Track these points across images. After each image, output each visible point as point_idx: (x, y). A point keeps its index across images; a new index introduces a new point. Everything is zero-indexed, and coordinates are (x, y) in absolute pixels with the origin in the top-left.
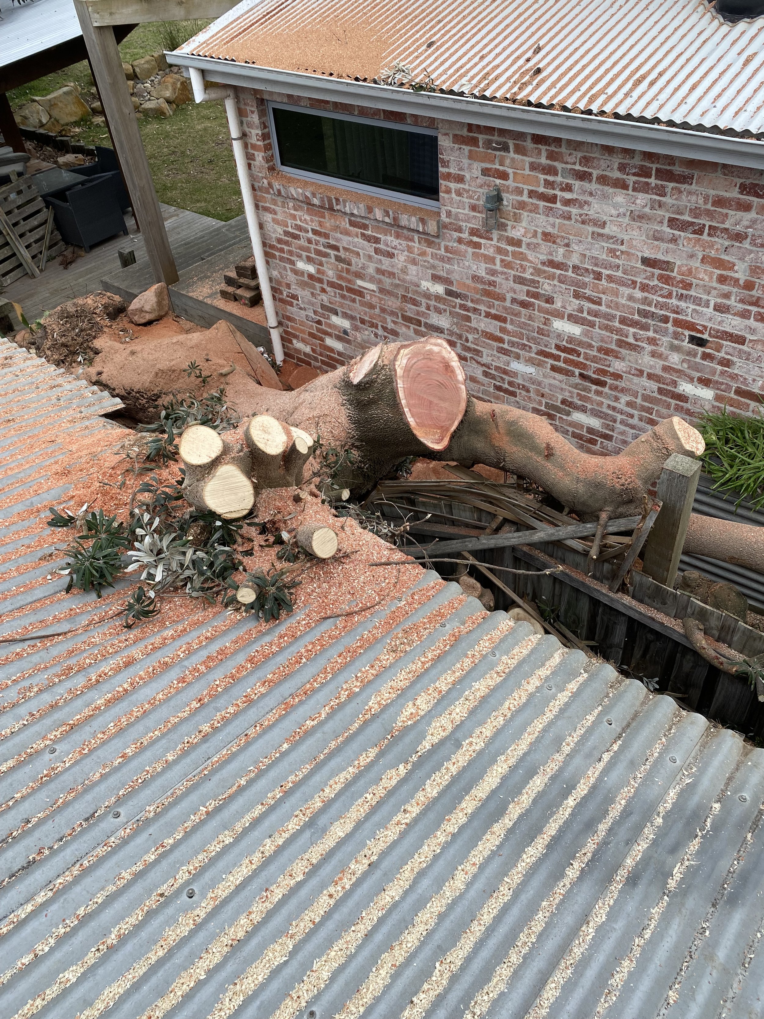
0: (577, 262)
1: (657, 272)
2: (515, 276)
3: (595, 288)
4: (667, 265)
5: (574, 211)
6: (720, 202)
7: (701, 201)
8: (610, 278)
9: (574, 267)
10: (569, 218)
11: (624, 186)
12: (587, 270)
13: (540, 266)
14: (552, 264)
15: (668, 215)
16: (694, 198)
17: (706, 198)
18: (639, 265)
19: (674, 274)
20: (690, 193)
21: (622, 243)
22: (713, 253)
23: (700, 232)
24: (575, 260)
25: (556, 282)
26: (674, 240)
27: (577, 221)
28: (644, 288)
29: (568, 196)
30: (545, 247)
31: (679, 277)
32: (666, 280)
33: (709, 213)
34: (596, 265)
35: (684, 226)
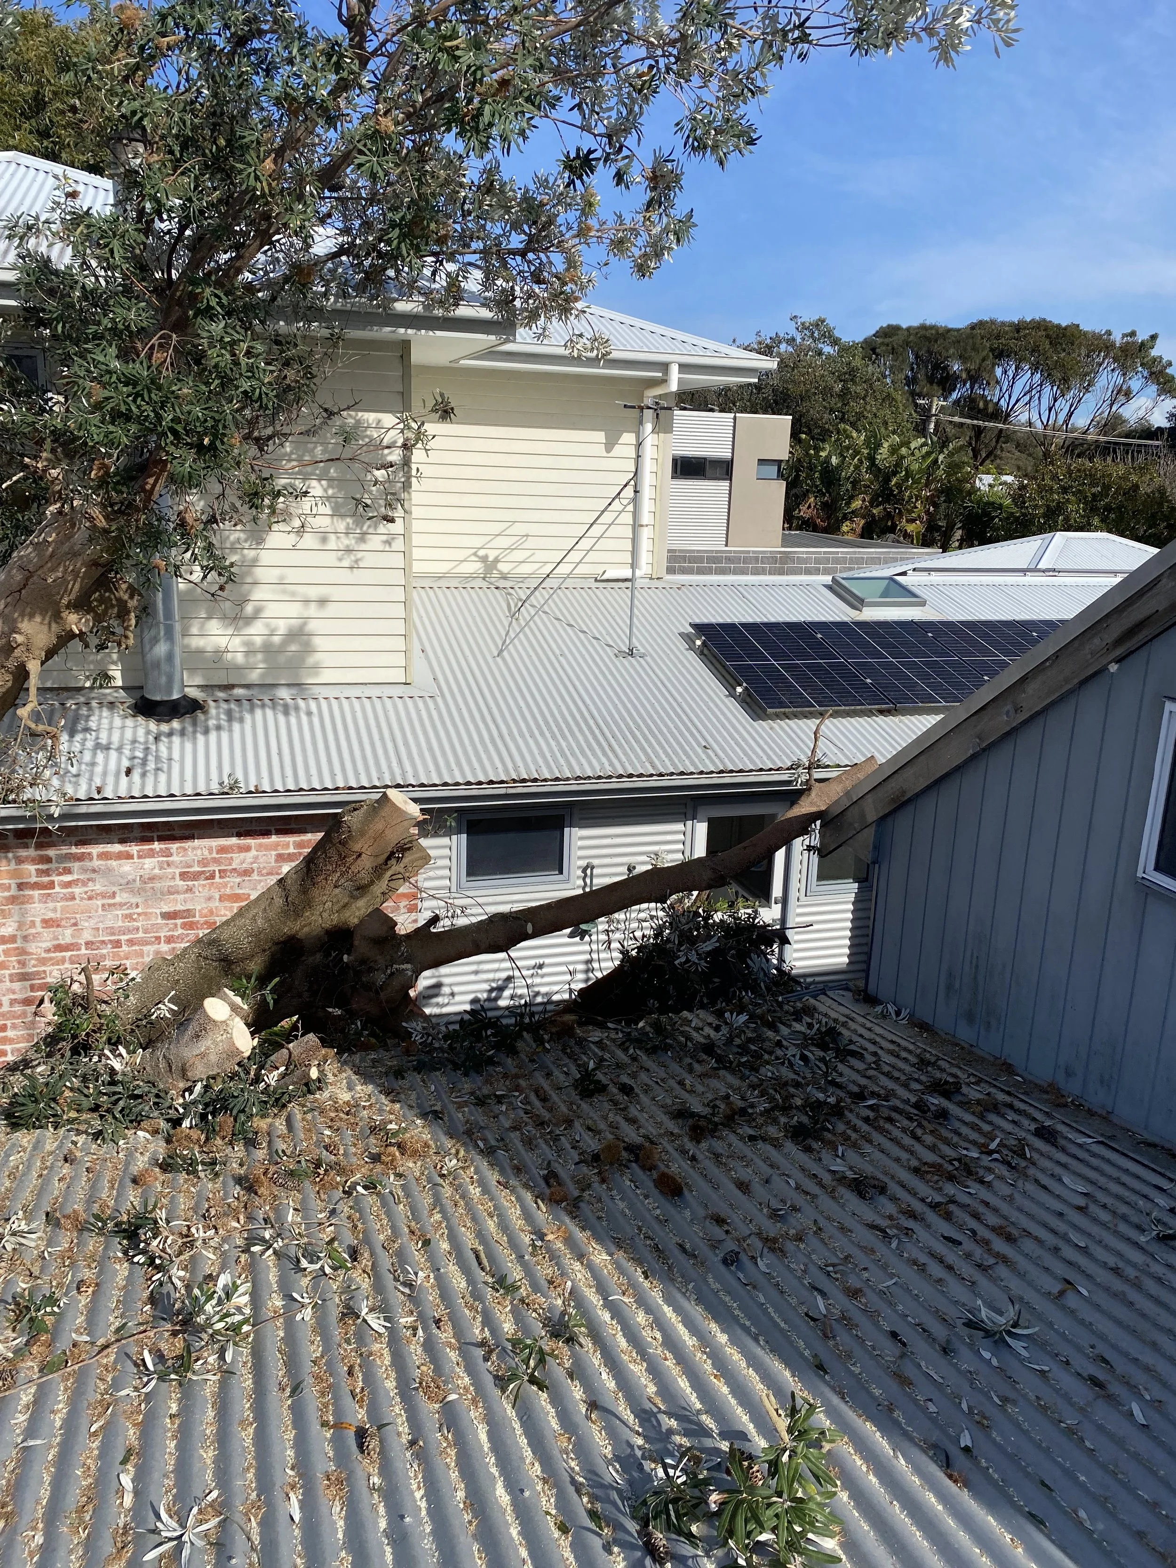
0: (90, 938)
1: (179, 922)
2: (11, 975)
3: (116, 956)
4: (189, 913)
5: (77, 890)
6: (222, 850)
7: (206, 853)
8: (131, 942)
9: (87, 943)
10: (74, 898)
11: (129, 856)
12: (103, 942)
13: (44, 955)
14: (59, 948)
15: (178, 871)
16: (199, 852)
17: (210, 850)
18: (160, 921)
19: (197, 918)
20: (194, 848)
21: (137, 906)
22: (228, 891)
23: (212, 876)
24: (87, 936)
25: (67, 965)
26: (190, 890)
27: (82, 899)
28: (169, 940)
29: (67, 878)
30: (47, 933)
31: (202, 920)
32: (191, 926)
33: (216, 861)
34: (113, 934)
35: (196, 876)
